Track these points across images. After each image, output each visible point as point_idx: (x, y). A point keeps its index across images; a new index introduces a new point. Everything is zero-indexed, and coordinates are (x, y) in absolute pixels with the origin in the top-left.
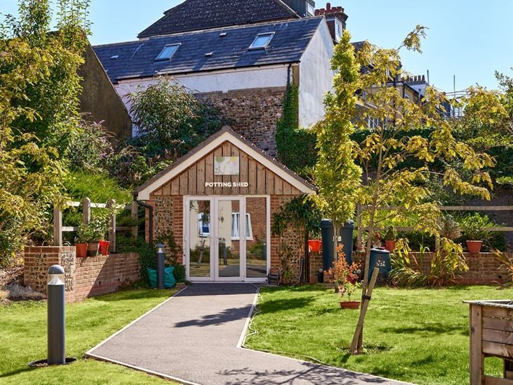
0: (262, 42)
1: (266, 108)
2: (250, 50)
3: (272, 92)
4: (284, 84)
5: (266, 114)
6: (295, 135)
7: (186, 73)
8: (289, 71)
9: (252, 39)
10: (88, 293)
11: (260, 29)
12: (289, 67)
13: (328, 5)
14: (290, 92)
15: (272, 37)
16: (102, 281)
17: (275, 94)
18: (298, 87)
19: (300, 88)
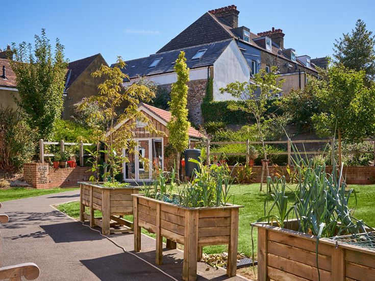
0: (199, 55)
1: (198, 91)
2: (192, 60)
3: (201, 82)
4: (206, 78)
5: (198, 94)
6: (210, 105)
7: (160, 74)
8: (208, 70)
9: (195, 53)
10: (60, 185)
11: (201, 48)
12: (208, 68)
13: (273, 28)
14: (209, 81)
15: (205, 52)
16: (70, 180)
17: (202, 83)
18: (212, 79)
19: (214, 80)
